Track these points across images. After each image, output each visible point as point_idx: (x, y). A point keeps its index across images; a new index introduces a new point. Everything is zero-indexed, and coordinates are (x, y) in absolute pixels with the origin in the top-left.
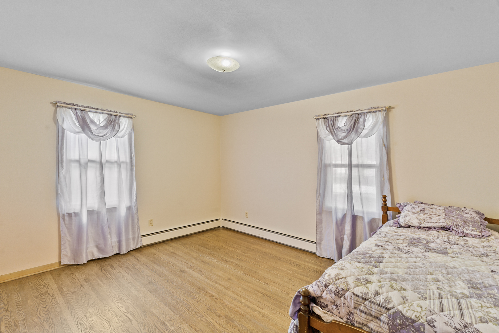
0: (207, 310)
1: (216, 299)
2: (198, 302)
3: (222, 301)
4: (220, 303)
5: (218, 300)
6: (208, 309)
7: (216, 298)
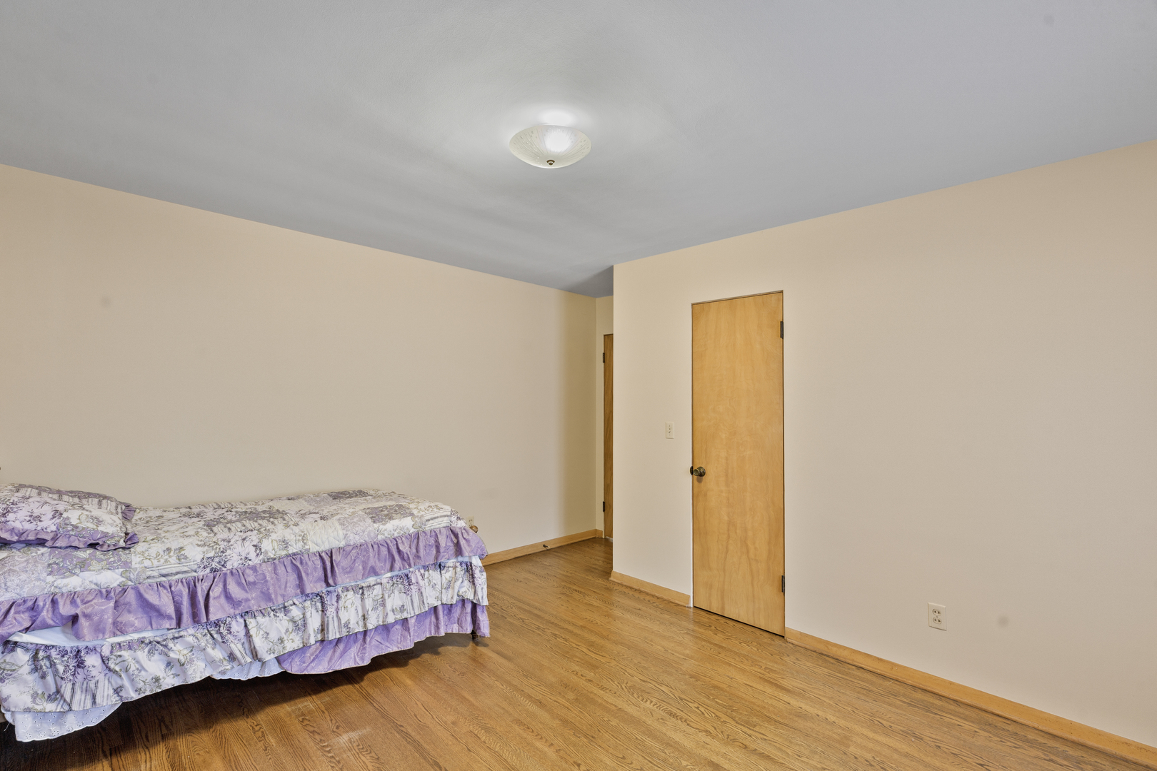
0: (594, 735)
1: (579, 762)
2: (621, 756)
3: (562, 758)
4: (568, 752)
5: (572, 761)
6: (593, 737)
7: (579, 765)
